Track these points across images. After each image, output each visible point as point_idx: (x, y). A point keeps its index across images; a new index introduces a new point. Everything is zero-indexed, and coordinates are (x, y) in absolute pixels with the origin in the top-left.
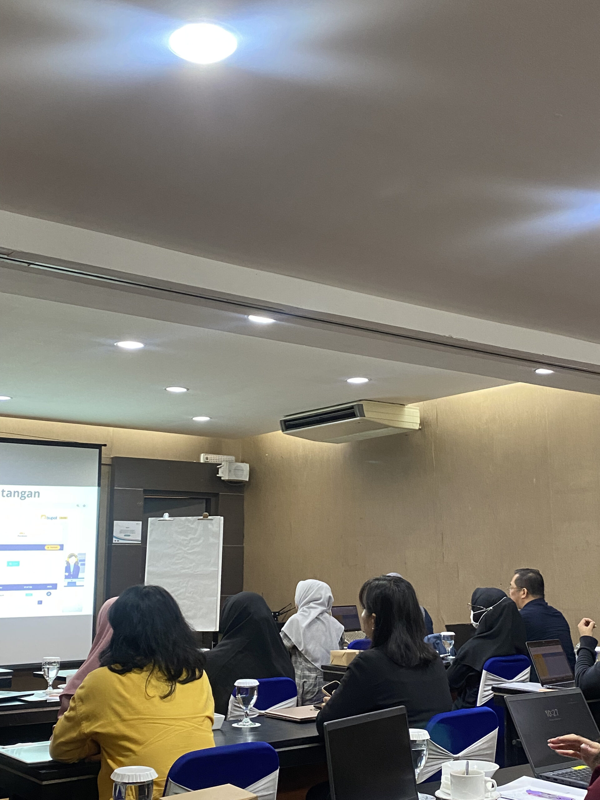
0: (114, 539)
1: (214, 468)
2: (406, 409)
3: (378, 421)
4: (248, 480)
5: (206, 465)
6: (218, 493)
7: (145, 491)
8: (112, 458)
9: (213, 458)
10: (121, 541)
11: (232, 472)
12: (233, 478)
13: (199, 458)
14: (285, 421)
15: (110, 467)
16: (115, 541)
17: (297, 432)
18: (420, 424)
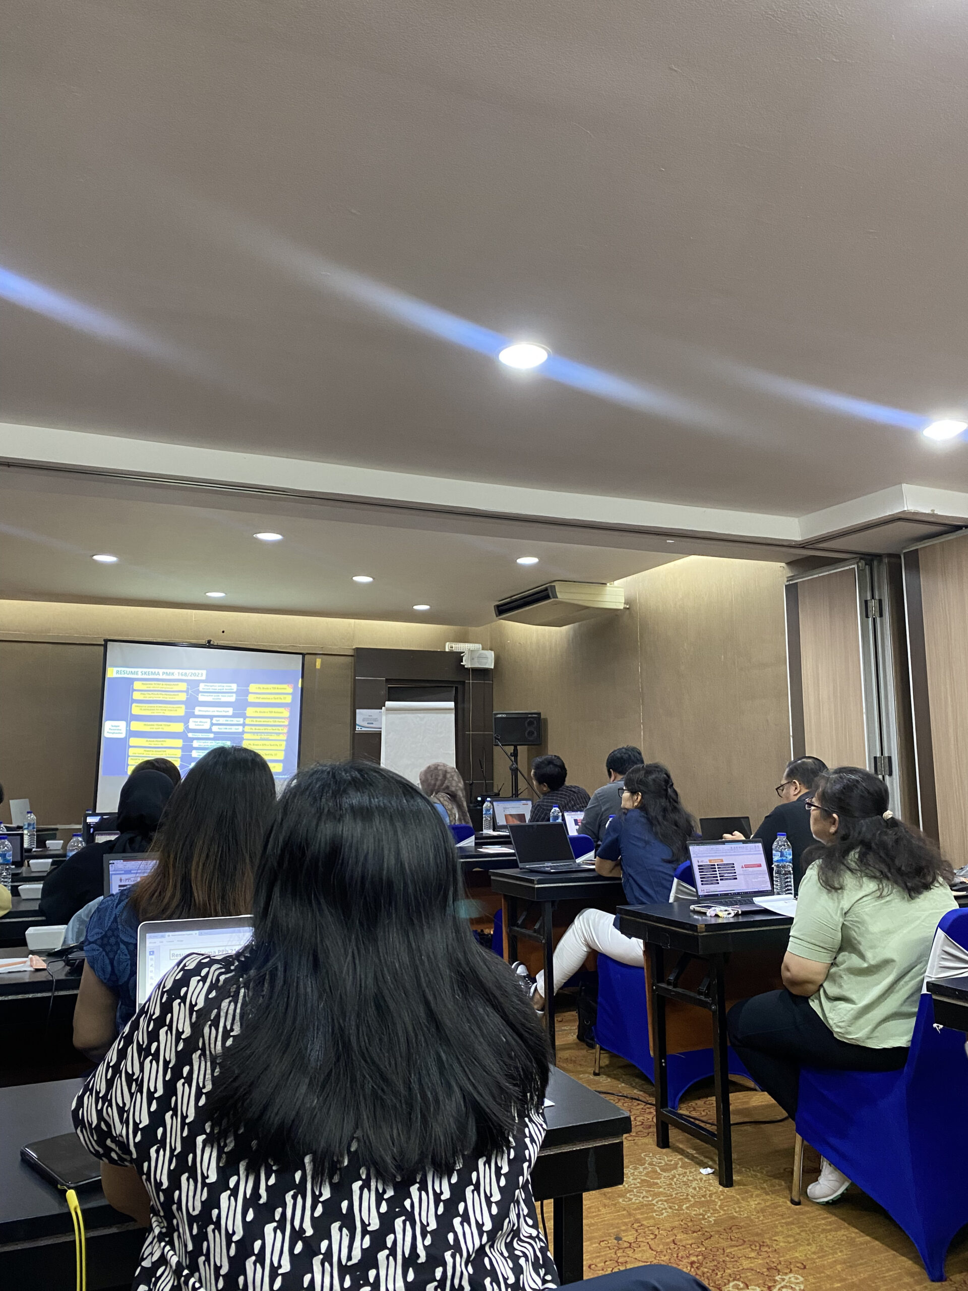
0: (357, 727)
1: (459, 656)
2: (608, 588)
3: (576, 602)
4: (492, 667)
5: (451, 653)
6: (464, 682)
7: (387, 680)
8: (354, 649)
9: (458, 647)
10: (364, 729)
11: (476, 660)
12: (477, 665)
13: (445, 647)
14: (498, 607)
15: (353, 658)
16: (358, 728)
17: (508, 617)
18: (625, 604)
